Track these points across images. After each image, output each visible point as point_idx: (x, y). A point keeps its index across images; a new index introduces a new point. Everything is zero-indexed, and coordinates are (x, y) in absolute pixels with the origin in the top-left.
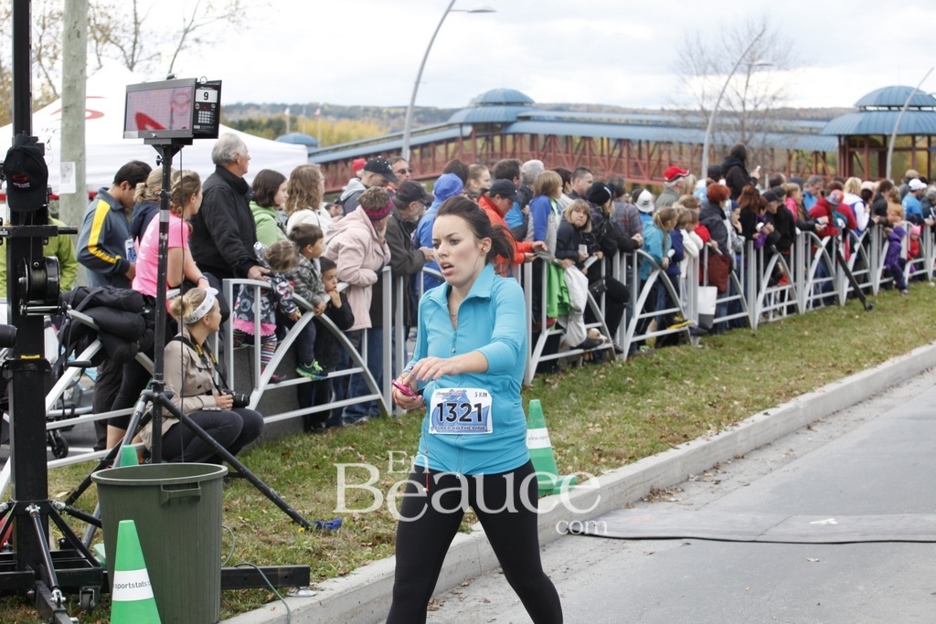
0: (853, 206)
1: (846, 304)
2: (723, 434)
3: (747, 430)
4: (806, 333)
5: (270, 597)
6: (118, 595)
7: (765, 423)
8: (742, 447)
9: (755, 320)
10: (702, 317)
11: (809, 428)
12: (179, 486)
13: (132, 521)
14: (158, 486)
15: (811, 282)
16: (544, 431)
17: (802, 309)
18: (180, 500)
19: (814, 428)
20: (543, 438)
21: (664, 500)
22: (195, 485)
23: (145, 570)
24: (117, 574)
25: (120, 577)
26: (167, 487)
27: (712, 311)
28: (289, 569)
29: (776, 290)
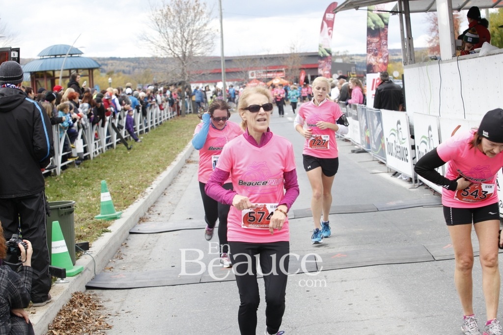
0: (114, 99)
1: (116, 148)
2: (146, 197)
3: (151, 195)
4: (117, 160)
5: (79, 255)
6: (54, 251)
7: (154, 191)
8: (152, 201)
9: (92, 156)
10: (78, 154)
11: (165, 194)
12: (65, 208)
13: (58, 221)
14: (58, 208)
15: (106, 137)
16: (108, 194)
17: (104, 150)
18: (65, 213)
19: (166, 194)
20: (108, 196)
21: (147, 221)
22: (70, 207)
23: (64, 240)
24: (52, 242)
25: (54, 244)
26: (61, 208)
27: (82, 151)
28: (82, 244)
29: (97, 142)
